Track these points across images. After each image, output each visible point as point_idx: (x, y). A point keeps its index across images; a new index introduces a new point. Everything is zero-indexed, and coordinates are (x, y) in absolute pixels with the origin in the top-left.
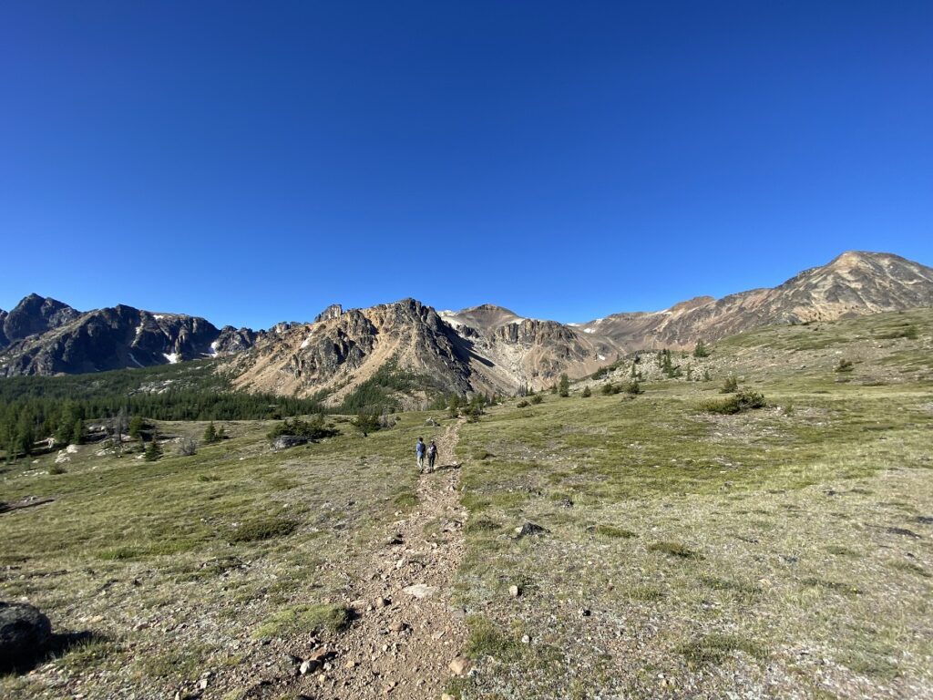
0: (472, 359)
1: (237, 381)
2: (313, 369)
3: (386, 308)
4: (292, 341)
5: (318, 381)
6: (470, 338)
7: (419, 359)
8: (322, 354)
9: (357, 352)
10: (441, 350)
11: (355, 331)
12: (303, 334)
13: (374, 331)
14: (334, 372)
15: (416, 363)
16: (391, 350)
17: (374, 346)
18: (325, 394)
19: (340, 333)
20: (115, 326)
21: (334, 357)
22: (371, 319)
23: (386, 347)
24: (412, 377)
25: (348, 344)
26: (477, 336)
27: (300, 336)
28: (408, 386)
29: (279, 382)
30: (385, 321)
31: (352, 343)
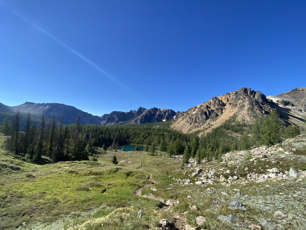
0: (291, 117)
1: (172, 126)
2: (196, 122)
3: (230, 94)
4: (190, 112)
5: (197, 126)
6: (287, 107)
7: (250, 117)
8: (199, 116)
9: (215, 114)
10: (265, 112)
11: (214, 105)
12: (194, 109)
13: (224, 105)
14: (204, 123)
15: (248, 119)
16: (233, 113)
17: (223, 111)
18: (199, 132)
19: (207, 107)
20: (153, 113)
21: (204, 117)
22: (223, 100)
23: (230, 111)
24: (245, 125)
25: (211, 111)
26: (293, 105)
27: (193, 110)
28: (242, 130)
29: (184, 127)
30: (230, 100)
31: (213, 111)
